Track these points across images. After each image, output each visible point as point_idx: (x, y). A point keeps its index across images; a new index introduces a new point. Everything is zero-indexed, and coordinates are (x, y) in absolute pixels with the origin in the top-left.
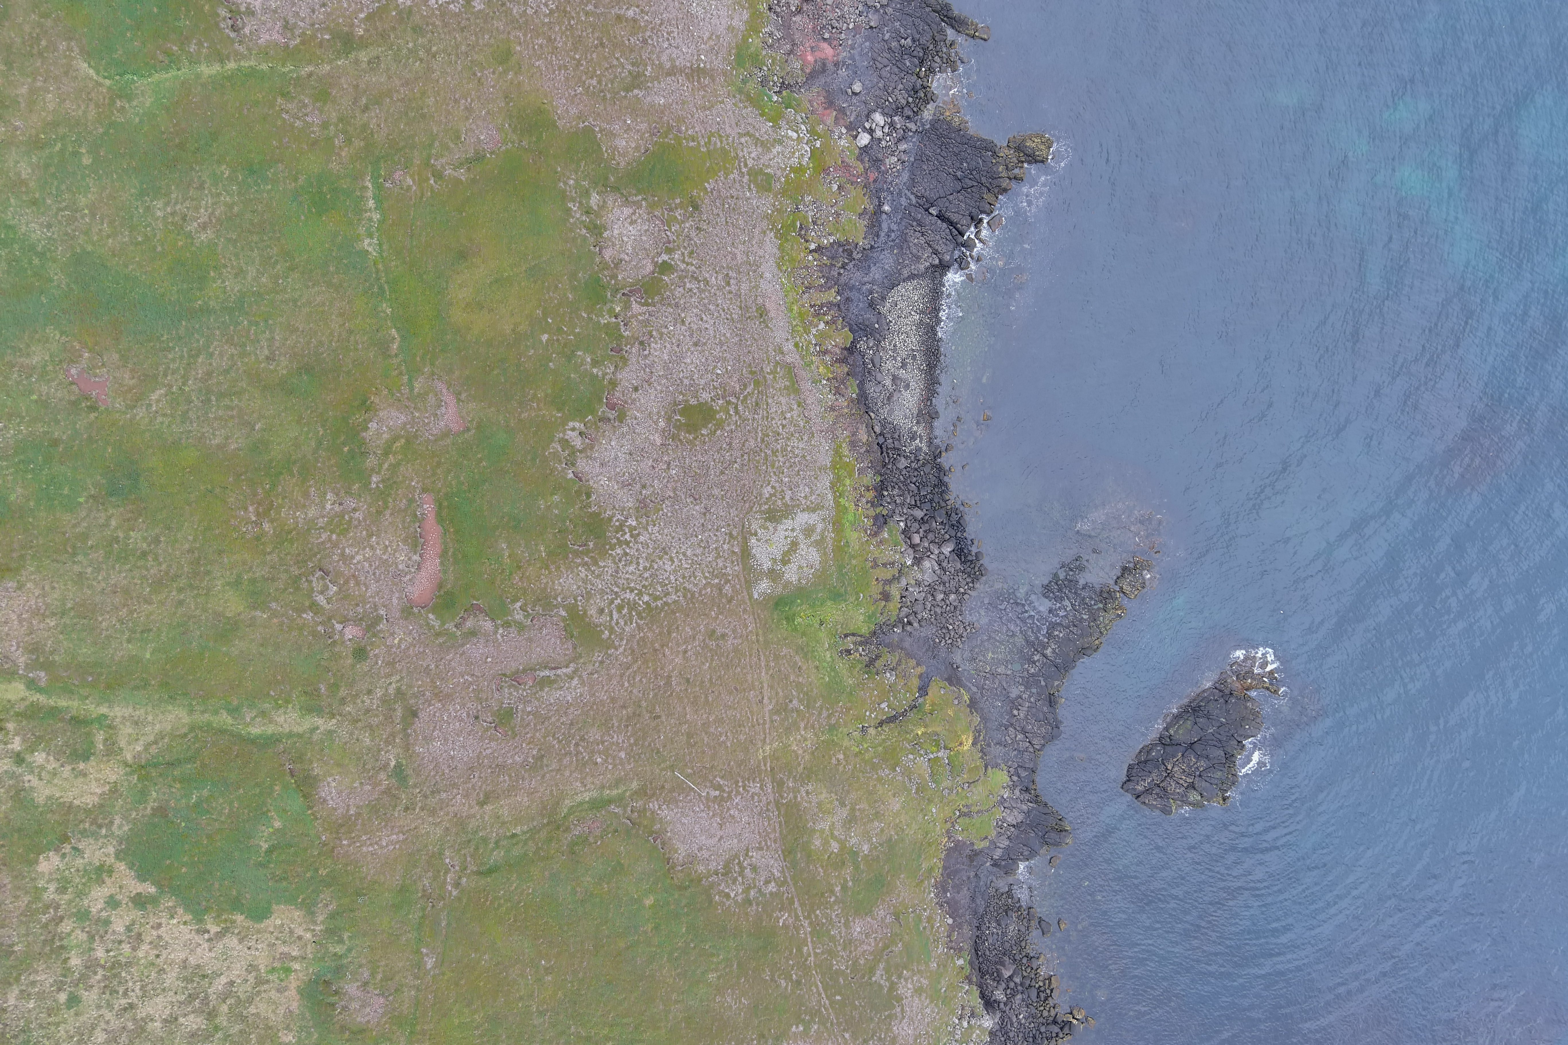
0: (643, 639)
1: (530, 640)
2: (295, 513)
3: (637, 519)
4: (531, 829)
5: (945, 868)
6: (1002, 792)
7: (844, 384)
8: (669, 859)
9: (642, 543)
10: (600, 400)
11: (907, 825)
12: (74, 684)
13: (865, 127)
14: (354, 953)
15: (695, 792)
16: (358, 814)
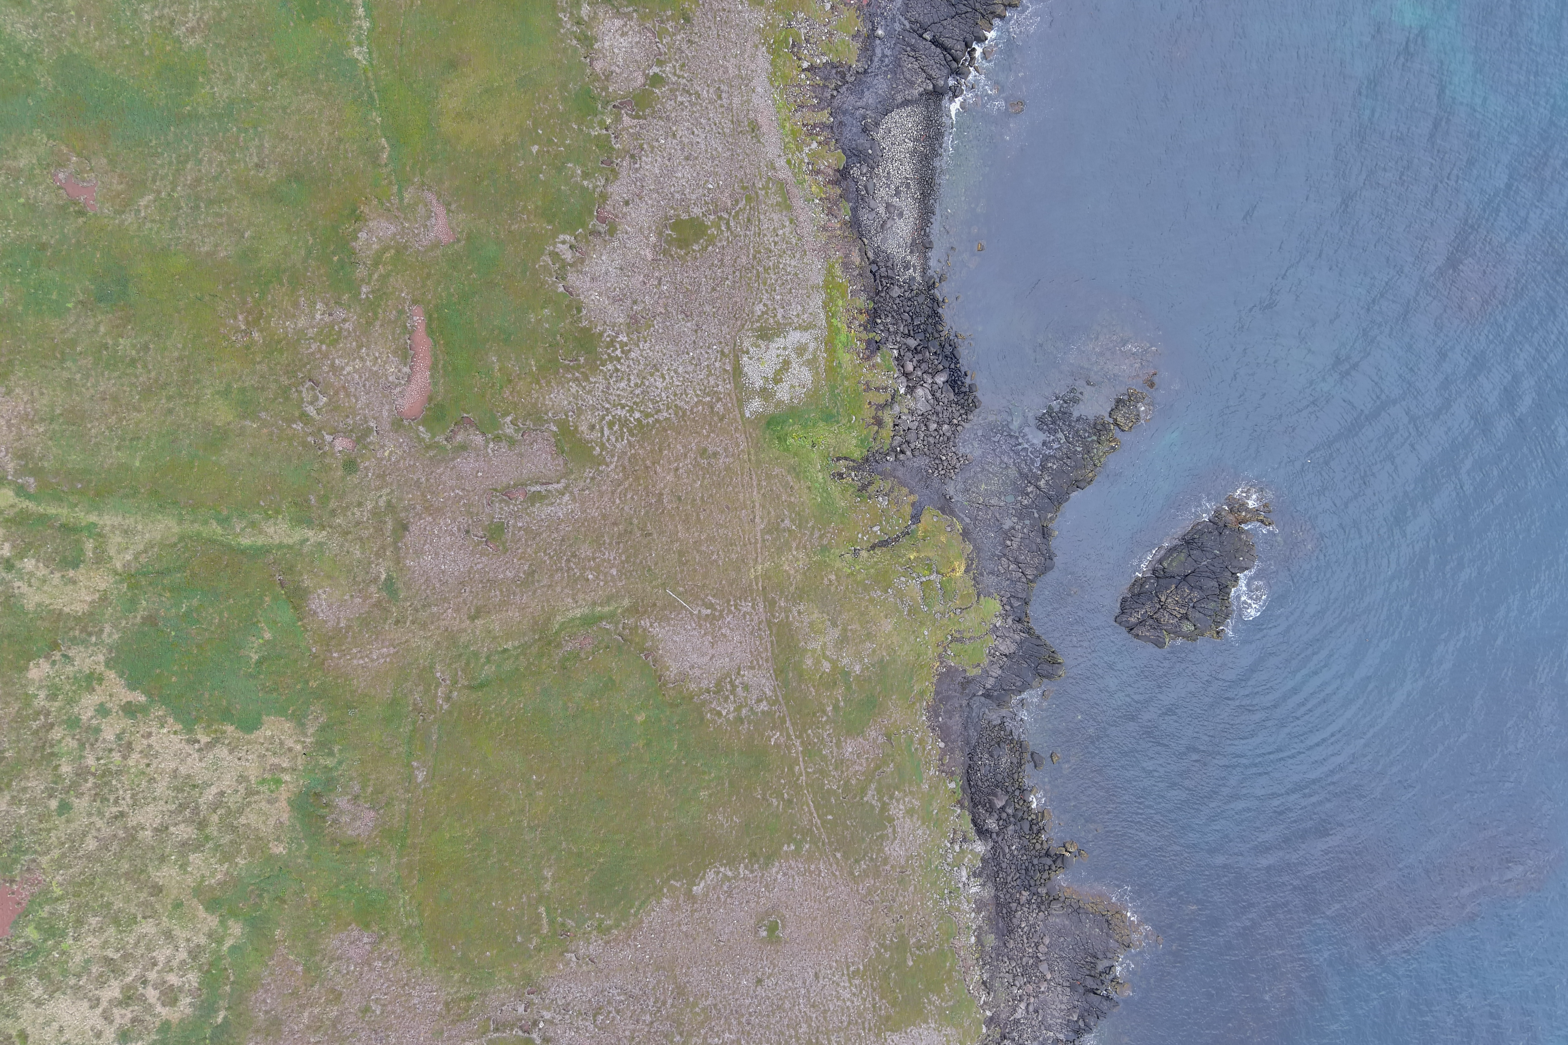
0: (634, 456)
1: (521, 455)
2: (284, 323)
3: (628, 335)
4: (522, 645)
5: (937, 693)
6: (995, 620)
7: (837, 206)
8: (660, 676)
9: (633, 359)
10: (591, 213)
11: (899, 647)
12: (64, 492)
14: (344, 766)
15: (687, 610)
16: (348, 628)
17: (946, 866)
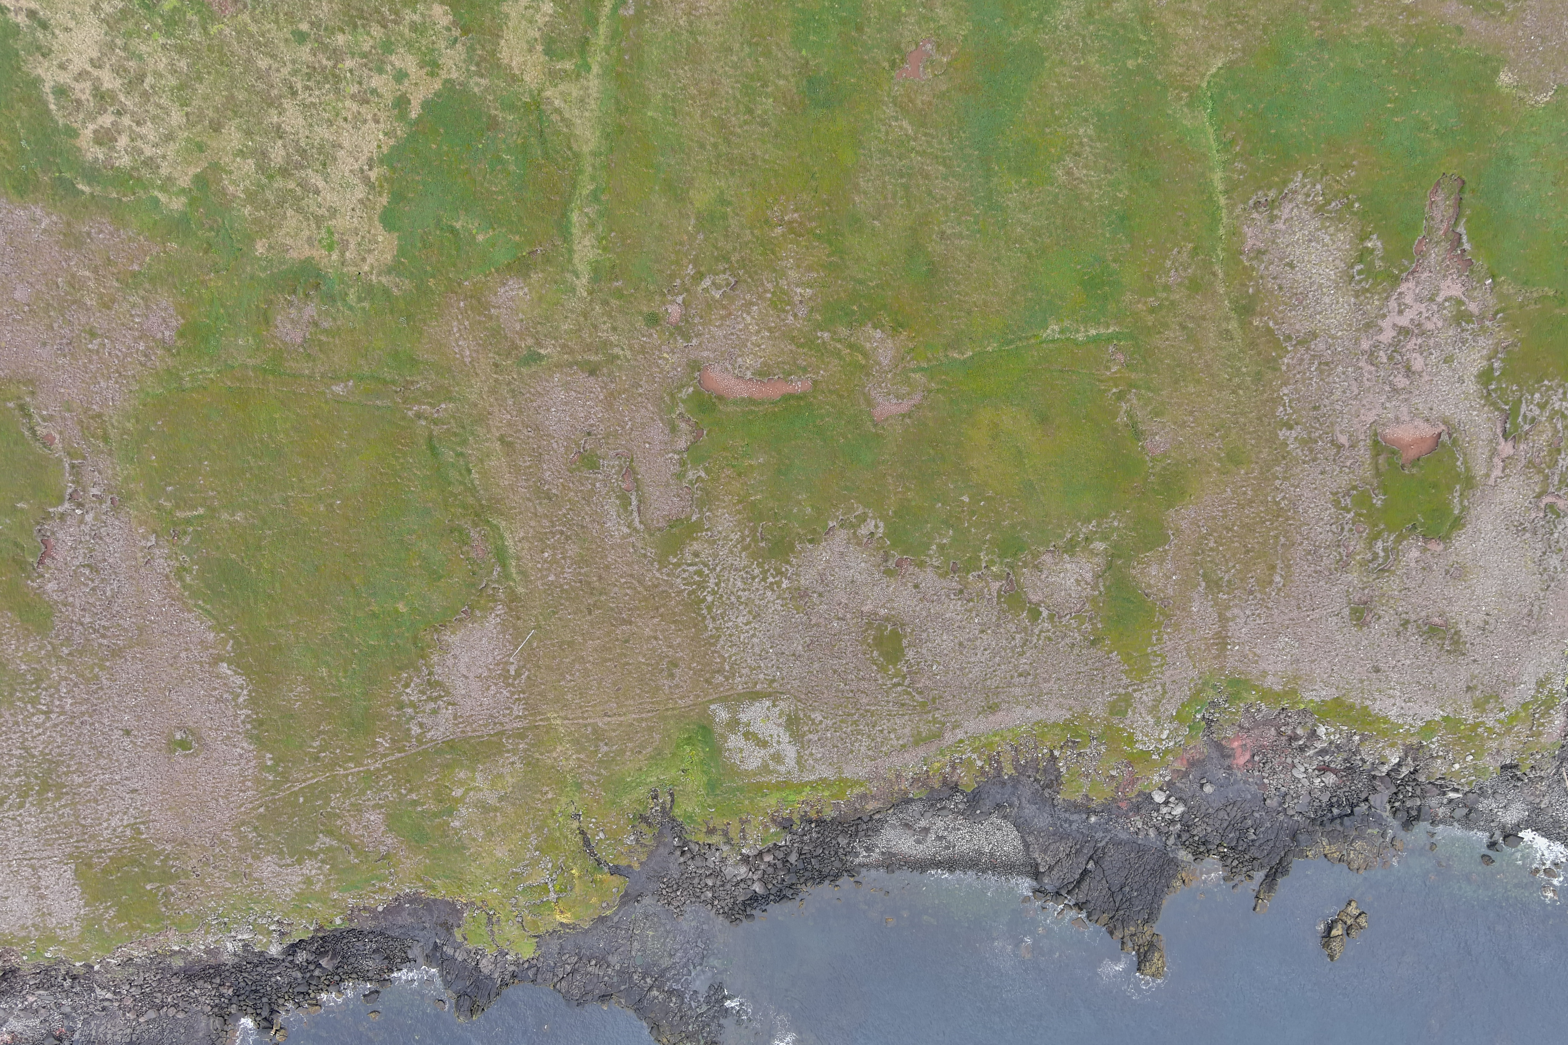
0: (669, 596)
1: (667, 485)
2: (792, 257)
3: (788, 588)
4: (476, 488)
5: (435, 901)
6: (512, 953)
7: (922, 786)
8: (445, 626)
9: (764, 594)
10: (905, 552)
11: (480, 864)
12: (621, 42)
13: (1170, 797)
14: (347, 312)
15: (514, 650)
16: (491, 318)
17: (253, 917)
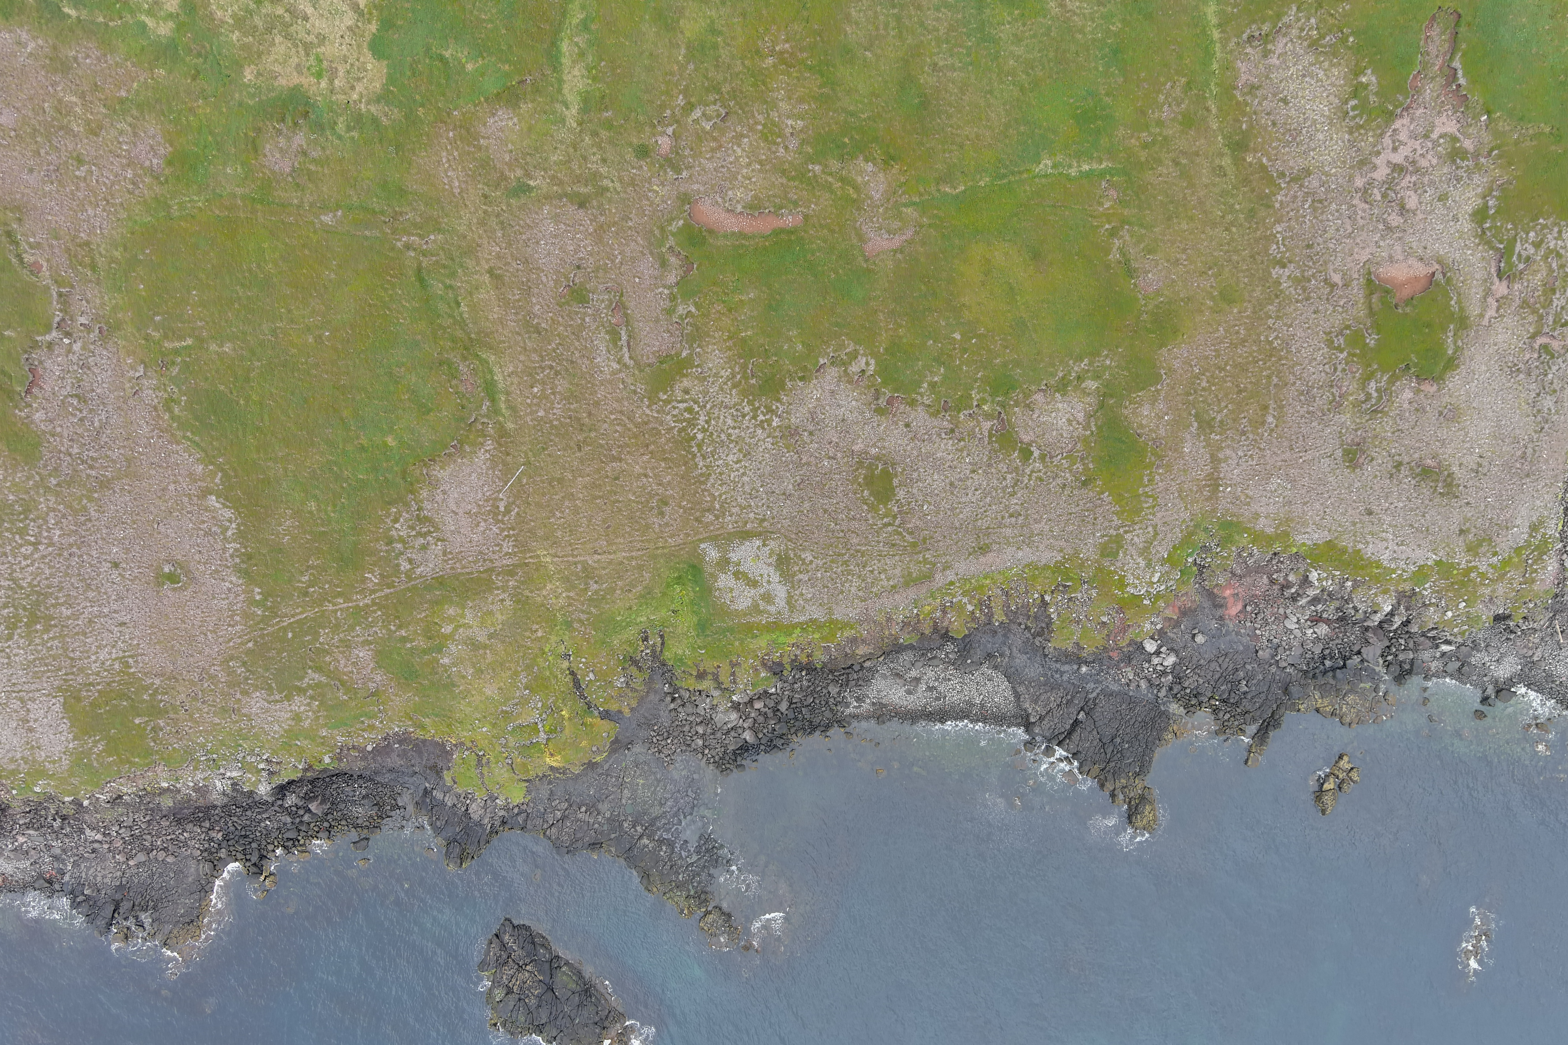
0: (659, 433)
1: (657, 320)
2: (783, 89)
3: (778, 426)
4: (464, 321)
5: (424, 741)
6: (502, 798)
7: (913, 631)
8: (434, 461)
9: (755, 432)
10: (896, 390)
11: (469, 702)
13: (1162, 647)
14: (337, 142)
15: (503, 487)
16: (480, 148)
17: (242, 755)
